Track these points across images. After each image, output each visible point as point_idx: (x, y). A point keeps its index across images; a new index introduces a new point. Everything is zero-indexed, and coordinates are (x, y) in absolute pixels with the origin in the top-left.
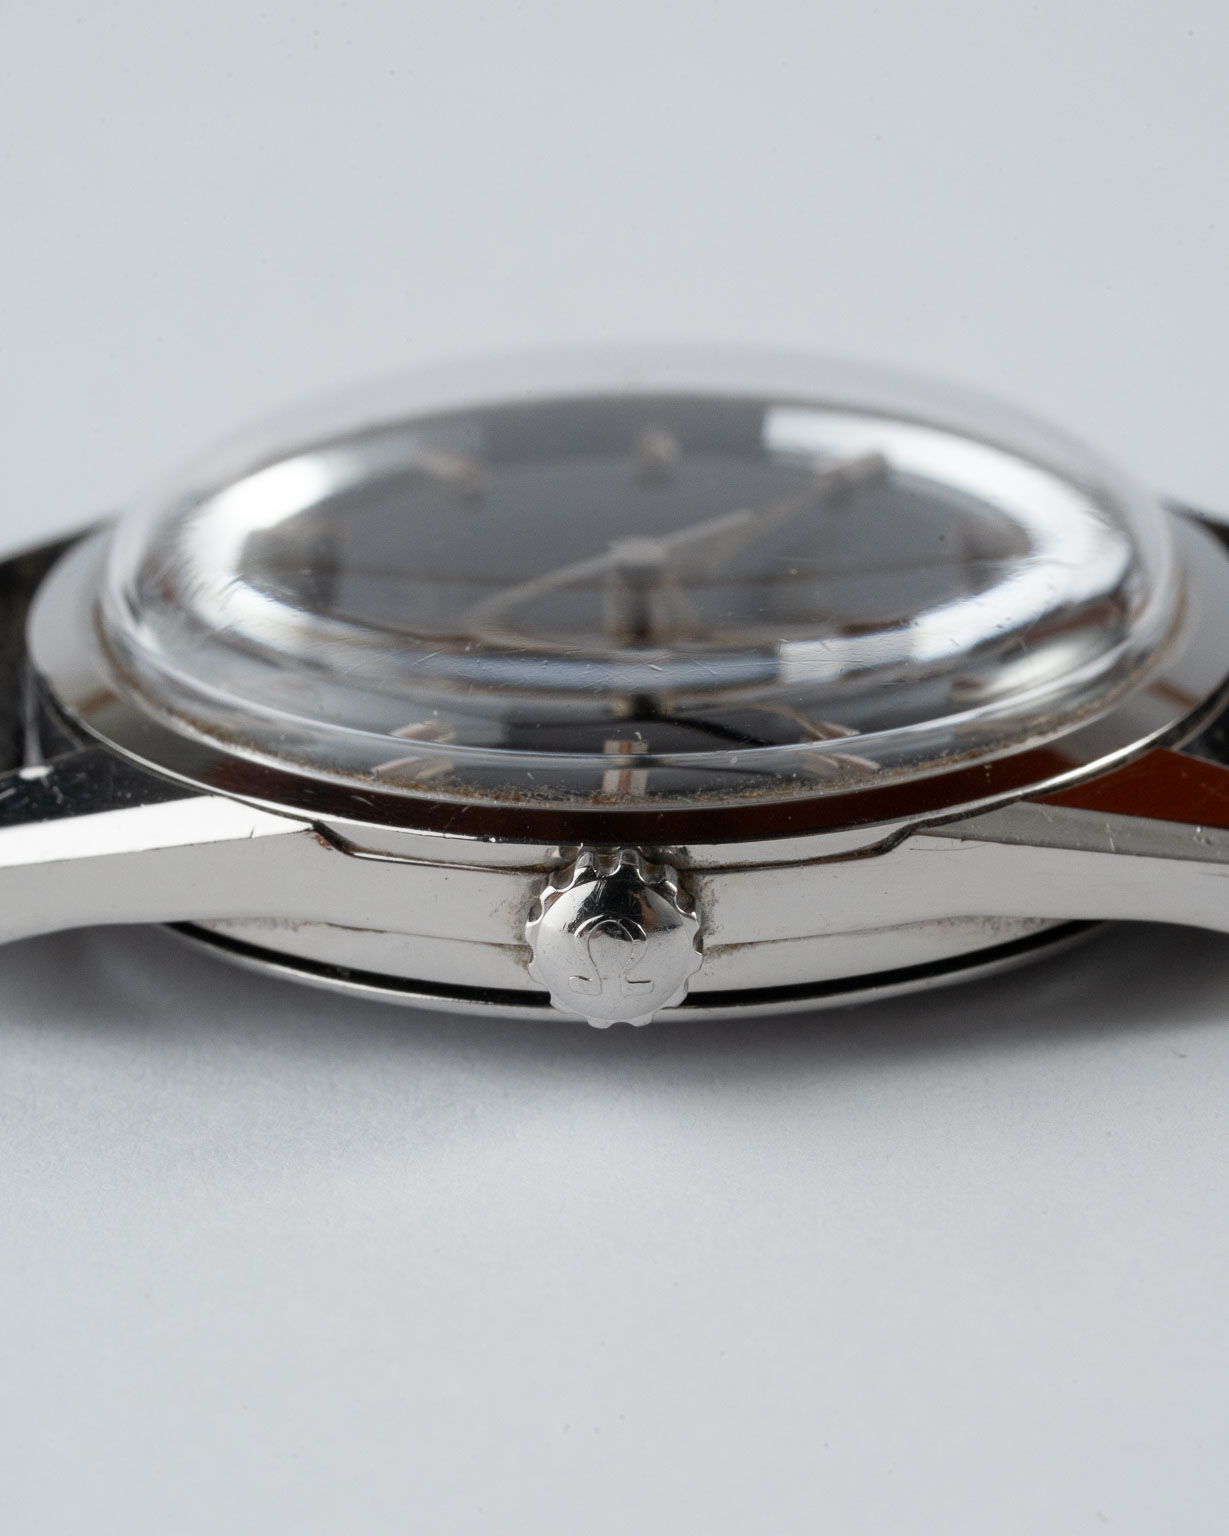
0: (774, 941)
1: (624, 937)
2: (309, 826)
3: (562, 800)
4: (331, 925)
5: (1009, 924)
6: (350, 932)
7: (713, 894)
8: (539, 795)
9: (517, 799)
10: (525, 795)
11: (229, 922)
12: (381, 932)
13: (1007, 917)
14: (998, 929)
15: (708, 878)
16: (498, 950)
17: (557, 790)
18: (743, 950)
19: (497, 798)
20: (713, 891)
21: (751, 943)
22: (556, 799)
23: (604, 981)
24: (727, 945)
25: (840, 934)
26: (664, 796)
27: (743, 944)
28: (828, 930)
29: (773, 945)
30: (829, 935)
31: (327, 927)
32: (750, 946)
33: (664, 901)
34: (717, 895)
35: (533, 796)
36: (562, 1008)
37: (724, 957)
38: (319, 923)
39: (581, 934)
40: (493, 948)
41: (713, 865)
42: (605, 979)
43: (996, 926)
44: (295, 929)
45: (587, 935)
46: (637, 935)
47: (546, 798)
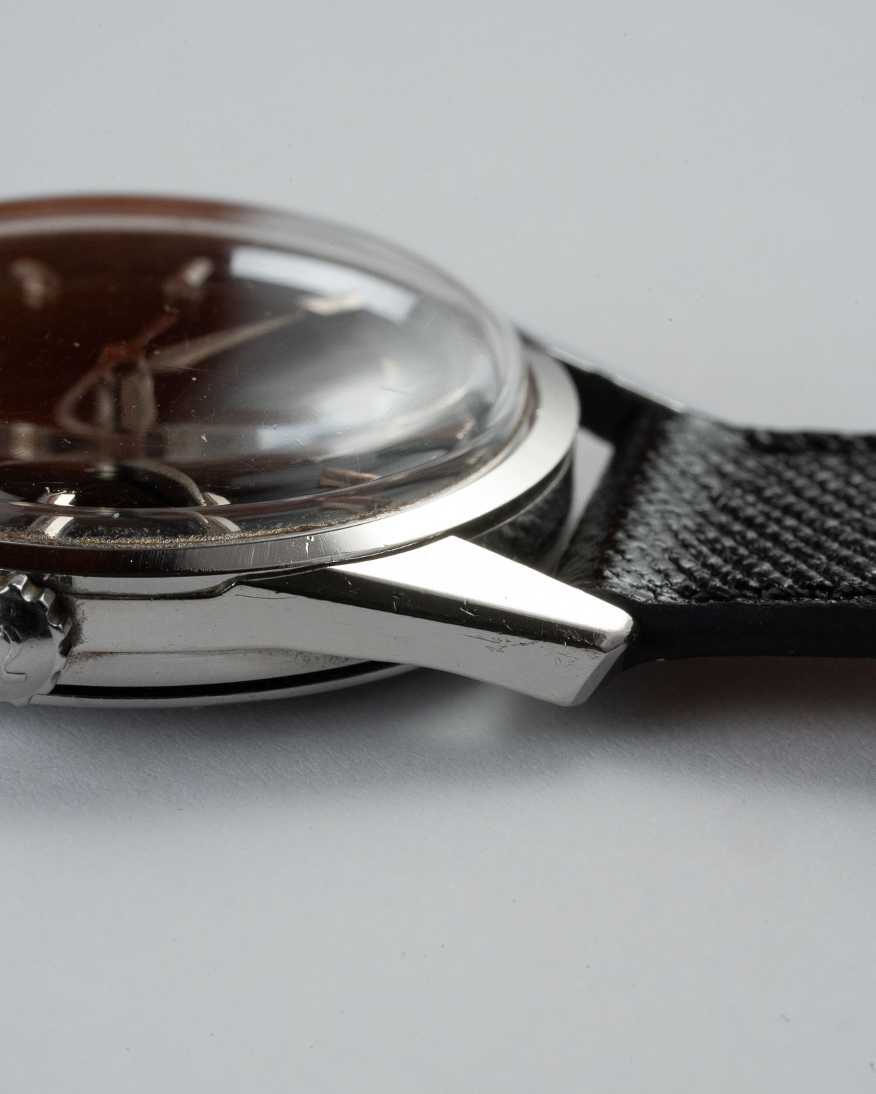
0: (129, 653)
1: (5, 639)
5: (318, 658)
7: (83, 614)
13: (316, 654)
14: (308, 660)
15: (79, 602)
18: (105, 657)
20: (83, 611)
21: (111, 653)
24: (93, 652)
25: (179, 652)
27: (106, 653)
28: (170, 649)
29: (128, 656)
30: (172, 653)
32: (111, 655)
34: (86, 614)
37: (91, 661)
41: (84, 592)
43: (307, 659)
46: (15, 638)
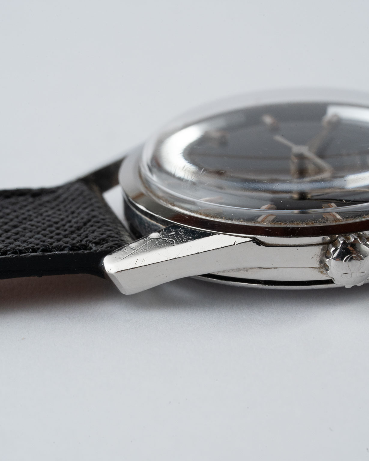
1: (357, 260)
2: (249, 239)
3: (326, 222)
4: (260, 268)
6: (266, 269)
8: (319, 222)
9: (313, 224)
10: (315, 222)
11: (223, 272)
12: (276, 268)
16: (313, 269)
17: (324, 220)
19: (307, 224)
22: (324, 222)
23: (352, 274)
26: (355, 218)
31: (258, 269)
33: (367, 247)
35: (317, 222)
36: (338, 283)
38: (255, 268)
39: (345, 261)
40: (312, 269)
42: (353, 273)
44: (247, 271)
45: (347, 261)
46: (362, 259)
47: (321, 222)
